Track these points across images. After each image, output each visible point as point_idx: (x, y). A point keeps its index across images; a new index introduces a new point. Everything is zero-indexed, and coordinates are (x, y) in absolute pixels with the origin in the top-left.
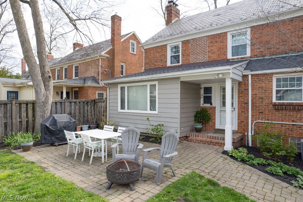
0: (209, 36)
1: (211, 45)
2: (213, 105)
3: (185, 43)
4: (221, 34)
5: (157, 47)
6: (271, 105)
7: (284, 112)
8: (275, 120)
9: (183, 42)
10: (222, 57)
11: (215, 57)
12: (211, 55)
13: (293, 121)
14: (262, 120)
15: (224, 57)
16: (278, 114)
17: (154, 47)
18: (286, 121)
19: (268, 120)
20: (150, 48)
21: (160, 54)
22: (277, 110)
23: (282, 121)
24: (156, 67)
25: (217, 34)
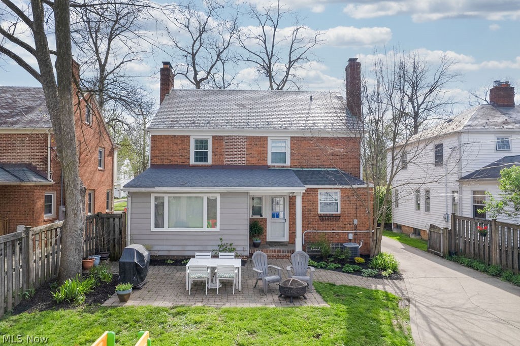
0: (247, 137)
1: (250, 147)
2: (264, 217)
3: (217, 139)
4: (261, 137)
5: (175, 136)
6: (317, 217)
7: (327, 222)
8: (320, 230)
9: (214, 137)
10: (262, 163)
11: (254, 161)
12: (250, 159)
13: (333, 229)
14: (311, 230)
15: (264, 164)
16: (323, 224)
17: (168, 136)
18: (328, 230)
19: (315, 229)
20: (161, 136)
21: (180, 147)
22: (322, 220)
23: (326, 230)
24: (171, 163)
25: (256, 137)
